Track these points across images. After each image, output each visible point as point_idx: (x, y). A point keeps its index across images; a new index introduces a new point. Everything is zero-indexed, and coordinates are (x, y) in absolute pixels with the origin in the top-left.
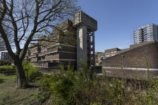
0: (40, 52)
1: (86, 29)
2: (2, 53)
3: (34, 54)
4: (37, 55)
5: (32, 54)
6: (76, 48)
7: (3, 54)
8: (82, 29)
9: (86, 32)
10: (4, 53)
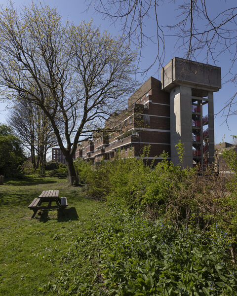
0: (108, 146)
1: (190, 92)
2: (53, 149)
3: (98, 149)
4: (103, 151)
5: (96, 150)
6: (170, 133)
7: (55, 151)
8: (179, 94)
9: (191, 97)
10: (56, 149)
